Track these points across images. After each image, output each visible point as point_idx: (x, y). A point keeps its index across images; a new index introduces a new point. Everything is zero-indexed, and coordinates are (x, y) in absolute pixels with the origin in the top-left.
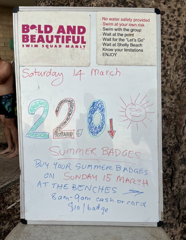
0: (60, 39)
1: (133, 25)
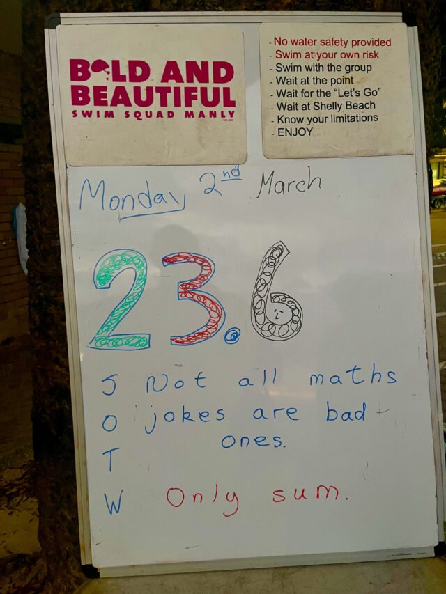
0: (170, 97)
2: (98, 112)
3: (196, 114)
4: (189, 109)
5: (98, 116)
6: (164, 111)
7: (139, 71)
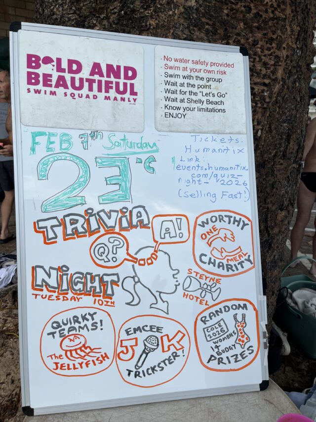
0: (95, 86)
1: (209, 72)
2: (45, 91)
3: (112, 98)
4: (107, 95)
5: (45, 93)
6: (91, 94)
7: (75, 67)
